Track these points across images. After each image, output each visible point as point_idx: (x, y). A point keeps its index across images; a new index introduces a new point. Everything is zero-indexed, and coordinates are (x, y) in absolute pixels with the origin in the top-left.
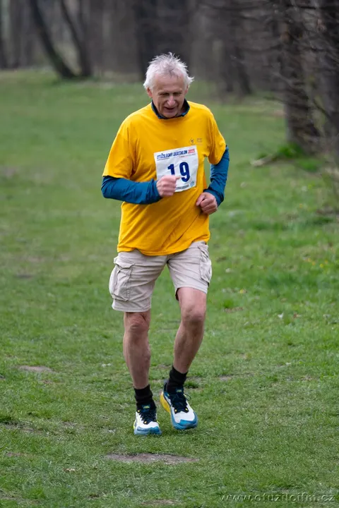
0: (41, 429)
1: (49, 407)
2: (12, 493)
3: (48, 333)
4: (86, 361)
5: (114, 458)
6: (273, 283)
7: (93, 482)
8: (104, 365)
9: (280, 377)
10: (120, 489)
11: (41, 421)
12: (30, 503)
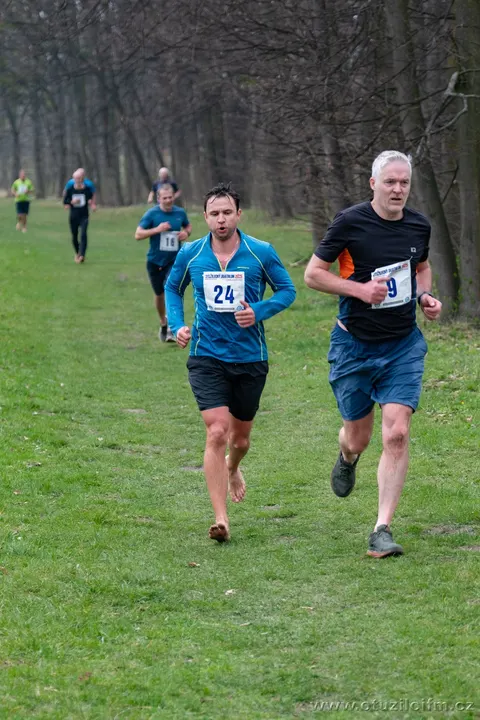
0: (137, 452)
1: (143, 436)
2: (114, 495)
3: (145, 385)
4: (170, 404)
5: (186, 469)
6: (300, 347)
7: (171, 486)
9: (303, 410)
10: (189, 490)
11: (137, 446)
12: (126, 501)
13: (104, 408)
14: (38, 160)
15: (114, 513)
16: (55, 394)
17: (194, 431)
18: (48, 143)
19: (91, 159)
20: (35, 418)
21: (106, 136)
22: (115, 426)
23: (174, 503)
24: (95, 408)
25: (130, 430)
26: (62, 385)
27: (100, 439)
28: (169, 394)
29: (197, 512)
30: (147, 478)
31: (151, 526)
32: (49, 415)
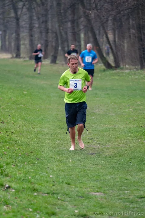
3: (102, 178)
4: (119, 190)
8: (126, 192)
13: (78, 191)
14: (31, 36)
16: (47, 182)
17: (134, 208)
18: (37, 26)
19: (64, 36)
20: (35, 197)
21: (73, 22)
22: (85, 203)
24: (72, 191)
25: (94, 206)
26: (51, 176)
27: (76, 211)
28: (117, 183)
32: (44, 195)
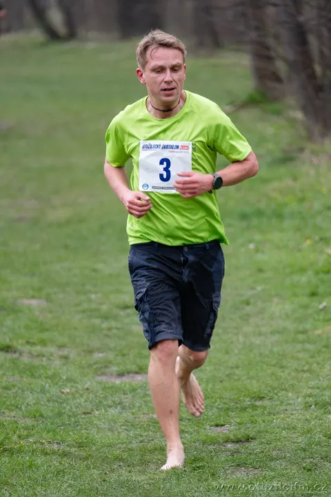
0: (38, 356)
2: (13, 414)
3: (43, 268)
5: (104, 379)
7: (86, 401)
8: (93, 296)
9: (252, 301)
10: (110, 407)
11: (38, 348)
12: (29, 422)
15: (15, 438)
22: (8, 322)
23: (91, 423)
25: (27, 327)
28: (75, 279)
29: (123, 435)
30: (54, 391)
31: (65, 454)
